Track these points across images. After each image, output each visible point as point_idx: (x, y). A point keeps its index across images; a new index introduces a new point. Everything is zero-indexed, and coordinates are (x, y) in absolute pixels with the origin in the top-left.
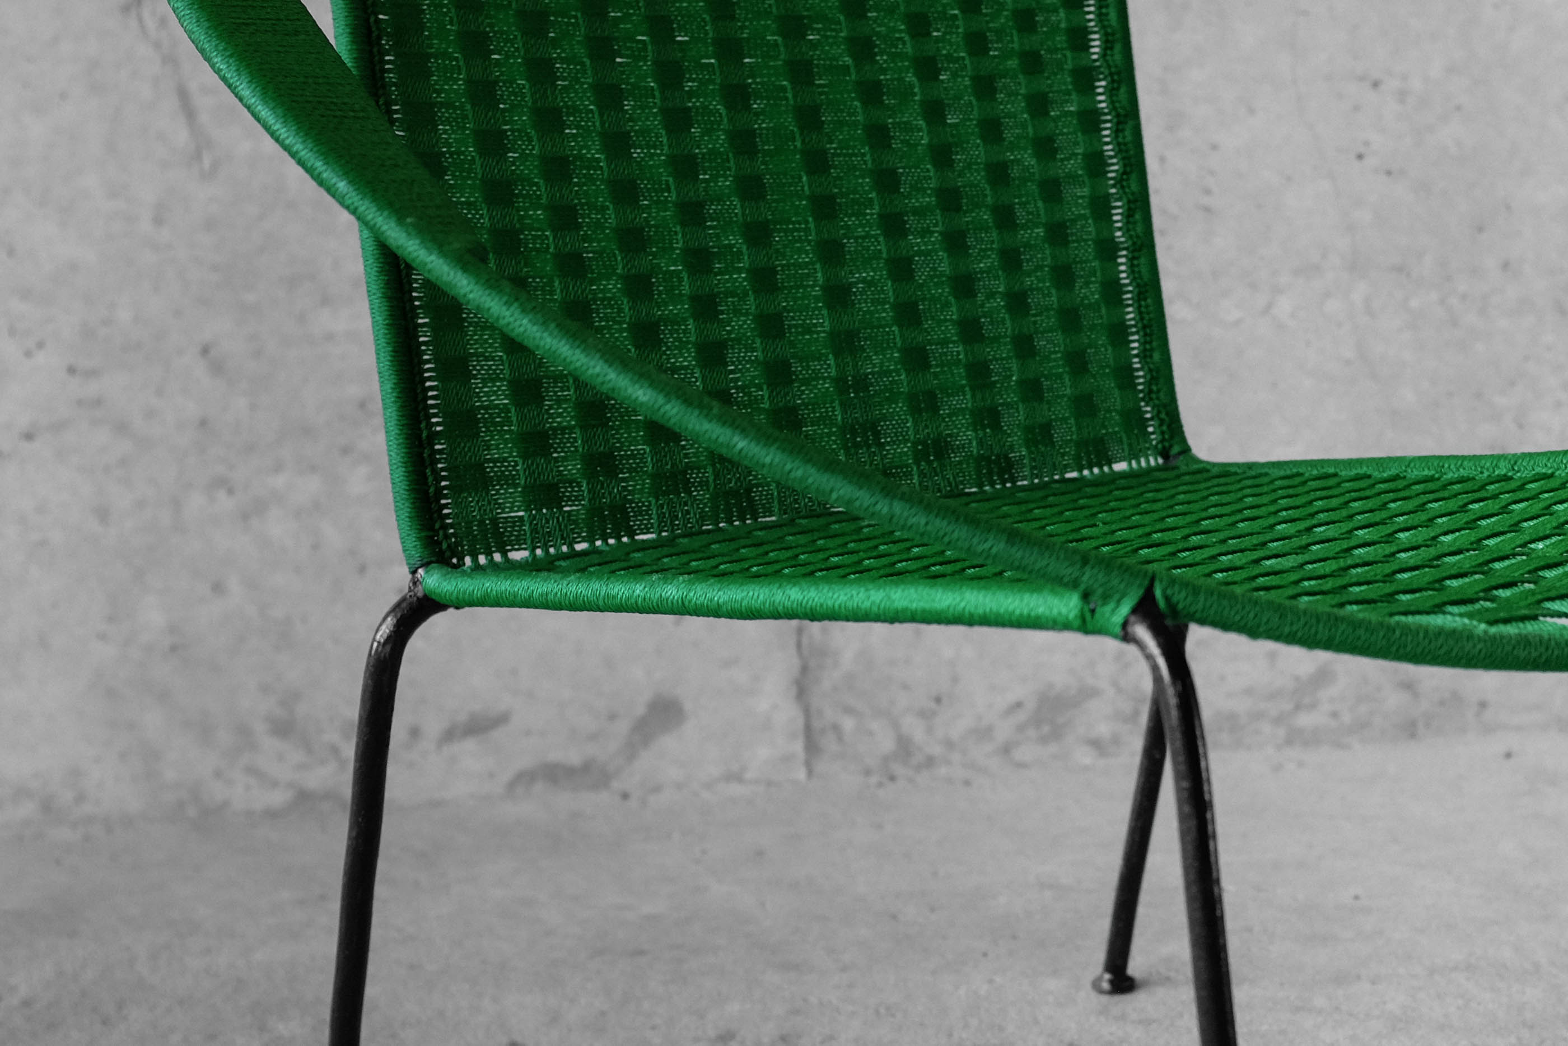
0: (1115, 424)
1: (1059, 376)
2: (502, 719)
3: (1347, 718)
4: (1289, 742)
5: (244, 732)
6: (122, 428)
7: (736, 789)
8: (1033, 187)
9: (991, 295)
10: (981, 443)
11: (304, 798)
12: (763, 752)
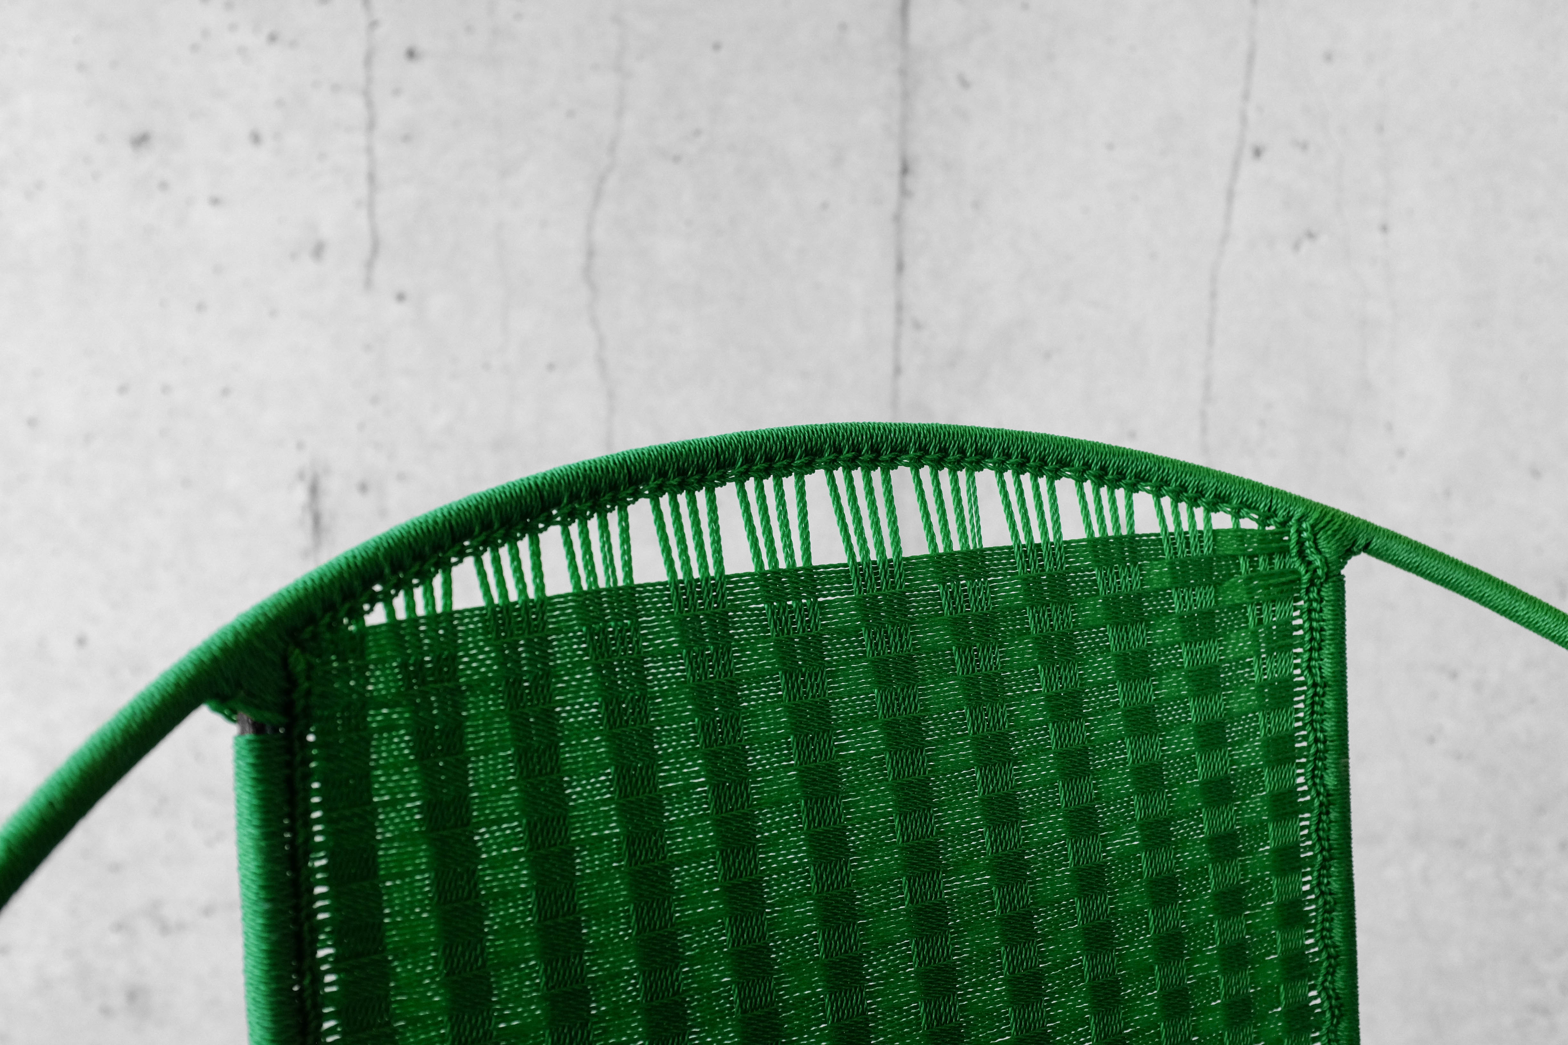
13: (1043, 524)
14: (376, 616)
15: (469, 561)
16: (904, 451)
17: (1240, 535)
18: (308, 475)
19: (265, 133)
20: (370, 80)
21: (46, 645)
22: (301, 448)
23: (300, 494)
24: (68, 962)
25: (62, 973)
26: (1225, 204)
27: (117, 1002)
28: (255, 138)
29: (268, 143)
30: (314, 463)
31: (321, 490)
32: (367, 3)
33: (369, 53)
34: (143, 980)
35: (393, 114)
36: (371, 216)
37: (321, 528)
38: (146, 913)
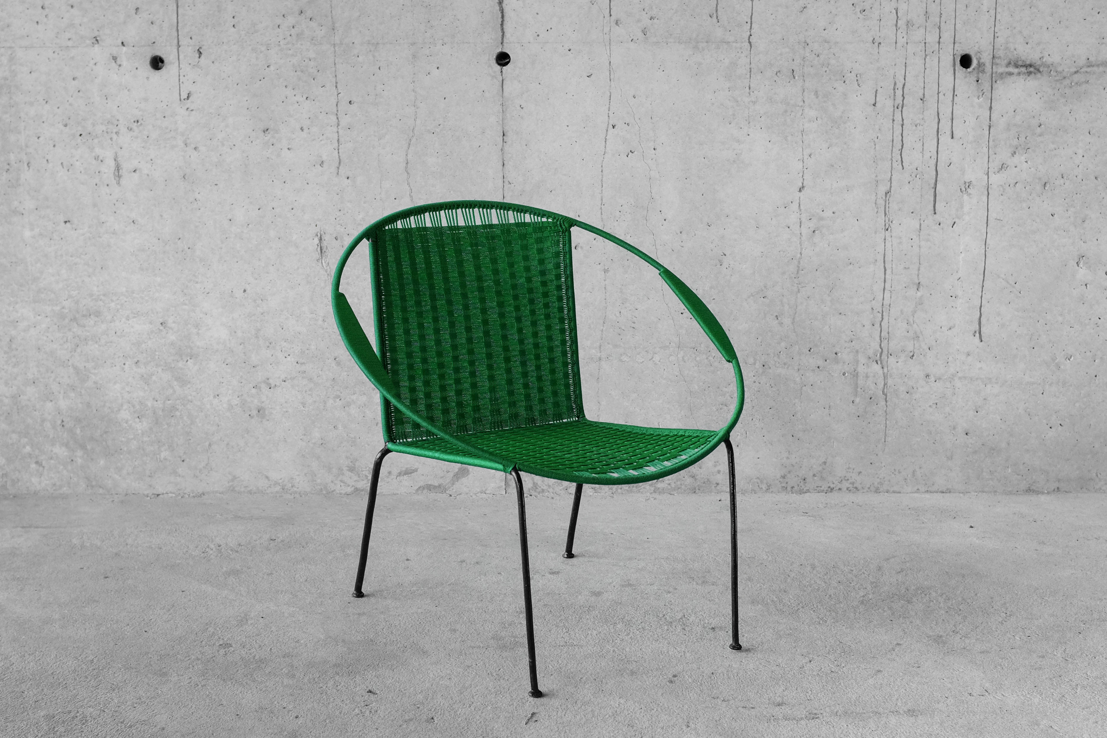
0: (564, 409)
1: (550, 397)
2: (416, 470)
3: (673, 485)
4: (655, 492)
5: (340, 469)
6: (311, 380)
7: (484, 496)
8: (546, 349)
9: (532, 377)
10: (527, 415)
11: (357, 490)
12: (492, 485)
13: (505, 219)
14: (387, 228)
15: (400, 221)
16: (477, 205)
17: (548, 222)
18: (319, 234)
19: (304, 128)
20: (337, 111)
21: (234, 292)
22: (316, 226)
23: (316, 241)
24: (238, 399)
25: (237, 403)
26: (604, 142)
27: (254, 412)
28: (302, 129)
29: (306, 130)
30: (321, 231)
31: (323, 239)
32: (336, 87)
33: (338, 102)
34: (263, 405)
35: (345, 121)
36: (339, 153)
37: (323, 252)
38: (264, 382)
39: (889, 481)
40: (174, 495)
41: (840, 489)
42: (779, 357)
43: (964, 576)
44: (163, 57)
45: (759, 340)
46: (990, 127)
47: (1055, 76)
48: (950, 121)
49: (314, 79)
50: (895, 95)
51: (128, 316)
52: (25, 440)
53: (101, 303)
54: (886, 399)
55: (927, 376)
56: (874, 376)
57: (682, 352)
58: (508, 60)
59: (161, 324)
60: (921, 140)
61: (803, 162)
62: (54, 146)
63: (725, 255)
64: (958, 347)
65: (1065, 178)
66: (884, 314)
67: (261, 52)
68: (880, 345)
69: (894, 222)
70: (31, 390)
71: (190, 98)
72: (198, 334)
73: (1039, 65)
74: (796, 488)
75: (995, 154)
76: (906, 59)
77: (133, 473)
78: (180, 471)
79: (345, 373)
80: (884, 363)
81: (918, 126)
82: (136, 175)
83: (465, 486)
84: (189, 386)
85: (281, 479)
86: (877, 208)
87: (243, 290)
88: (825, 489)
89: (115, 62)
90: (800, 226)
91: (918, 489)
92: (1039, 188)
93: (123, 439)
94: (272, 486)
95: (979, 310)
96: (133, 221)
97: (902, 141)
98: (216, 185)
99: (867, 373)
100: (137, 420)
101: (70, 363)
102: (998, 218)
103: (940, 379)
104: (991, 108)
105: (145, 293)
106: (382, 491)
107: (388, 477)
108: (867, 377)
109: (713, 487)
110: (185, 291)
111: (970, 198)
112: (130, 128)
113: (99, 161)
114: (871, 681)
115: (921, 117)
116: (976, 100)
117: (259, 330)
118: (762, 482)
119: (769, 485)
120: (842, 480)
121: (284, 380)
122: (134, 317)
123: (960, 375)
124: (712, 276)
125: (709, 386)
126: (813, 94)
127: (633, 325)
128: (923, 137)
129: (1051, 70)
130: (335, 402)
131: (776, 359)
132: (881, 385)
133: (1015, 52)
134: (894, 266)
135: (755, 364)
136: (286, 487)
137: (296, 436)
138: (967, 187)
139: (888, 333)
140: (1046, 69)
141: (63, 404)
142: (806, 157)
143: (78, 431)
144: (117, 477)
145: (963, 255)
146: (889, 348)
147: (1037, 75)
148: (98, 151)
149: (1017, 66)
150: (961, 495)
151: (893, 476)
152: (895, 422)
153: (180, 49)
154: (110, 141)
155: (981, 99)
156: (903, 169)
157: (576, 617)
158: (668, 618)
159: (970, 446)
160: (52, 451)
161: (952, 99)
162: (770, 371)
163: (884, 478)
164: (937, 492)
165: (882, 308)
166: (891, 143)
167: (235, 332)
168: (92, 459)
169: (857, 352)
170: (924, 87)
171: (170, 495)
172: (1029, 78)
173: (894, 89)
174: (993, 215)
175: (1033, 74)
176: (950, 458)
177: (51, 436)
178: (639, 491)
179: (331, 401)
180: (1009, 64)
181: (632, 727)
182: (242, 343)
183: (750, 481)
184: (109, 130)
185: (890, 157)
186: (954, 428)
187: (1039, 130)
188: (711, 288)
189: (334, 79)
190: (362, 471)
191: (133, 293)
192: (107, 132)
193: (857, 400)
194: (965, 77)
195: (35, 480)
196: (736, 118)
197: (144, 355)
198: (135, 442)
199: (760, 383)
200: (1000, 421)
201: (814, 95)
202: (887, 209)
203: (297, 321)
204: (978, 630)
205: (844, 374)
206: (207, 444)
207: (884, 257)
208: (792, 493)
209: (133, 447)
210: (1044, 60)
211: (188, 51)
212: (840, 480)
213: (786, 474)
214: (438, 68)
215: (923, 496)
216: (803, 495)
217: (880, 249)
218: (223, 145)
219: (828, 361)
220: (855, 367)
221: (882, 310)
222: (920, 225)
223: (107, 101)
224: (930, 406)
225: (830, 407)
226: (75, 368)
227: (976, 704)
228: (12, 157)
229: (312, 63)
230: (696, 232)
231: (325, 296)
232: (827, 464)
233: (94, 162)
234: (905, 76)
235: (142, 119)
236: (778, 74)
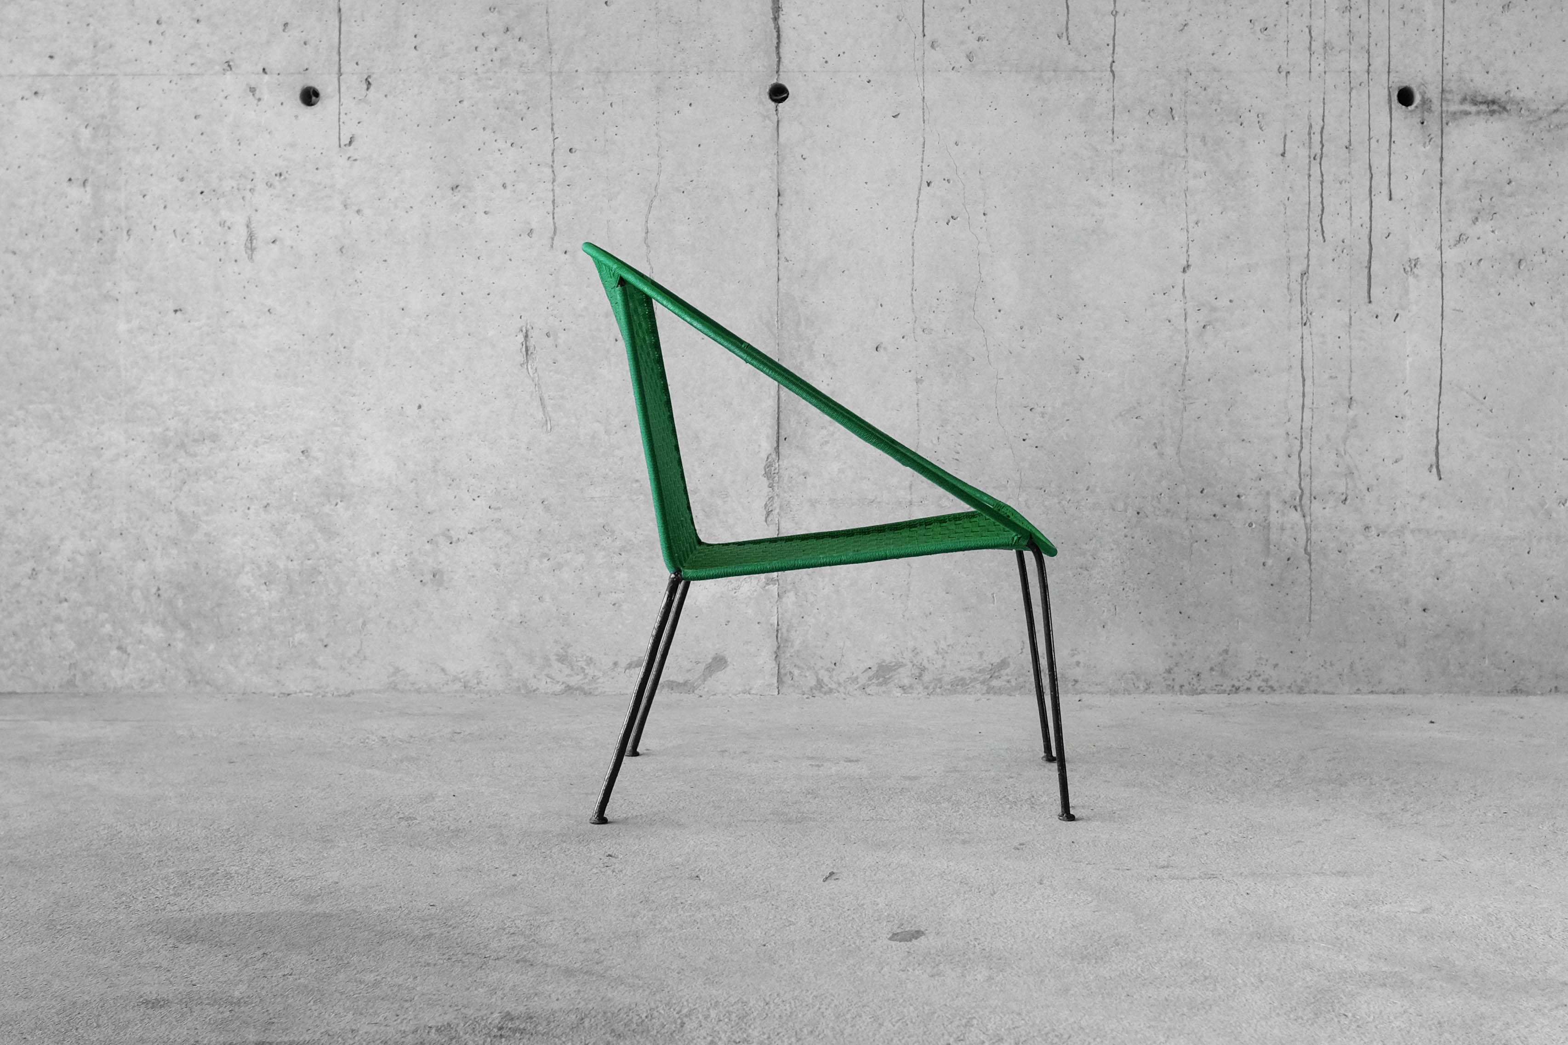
3: (1014, 683)
7: (748, 696)
12: (759, 682)
18: (524, 330)
19: (508, 184)
20: (553, 161)
21: (404, 409)
22: (521, 317)
23: (521, 338)
24: (406, 558)
25: (403, 564)
26: (916, 206)
27: (428, 577)
28: (504, 186)
29: (510, 188)
30: (527, 324)
31: (529, 336)
32: (552, 129)
33: (554, 150)
34: (441, 567)
35: (563, 175)
36: (554, 218)
37: (529, 353)
38: (444, 535)
39: (1318, 677)
40: (311, 694)
41: (1248, 689)
42: (1159, 502)
43: (1419, 764)
44: (319, 88)
45: (1131, 478)
46: (1441, 184)
47: (1527, 116)
48: (1387, 177)
49: (522, 119)
50: (1310, 142)
51: (257, 441)
52: (103, 616)
53: (219, 423)
54: (1310, 561)
55: (1367, 528)
56: (1292, 528)
57: (1024, 494)
58: (785, 95)
59: (303, 452)
60: (1348, 202)
61: (1188, 231)
62: (165, 207)
63: (1083, 359)
64: (1408, 487)
65: (1547, 253)
66: (1304, 440)
67: (452, 83)
68: (1300, 484)
69: (1314, 314)
70: (116, 546)
71: (353, 144)
72: (353, 466)
73: (1505, 101)
74: (1187, 687)
75: (1450, 221)
76: (1324, 93)
77: (254, 663)
78: (320, 660)
79: (556, 523)
80: (1306, 509)
81: (1343, 182)
82: (275, 248)
83: (721, 683)
84: (338, 540)
85: (463, 672)
86: (1291, 295)
87: (417, 405)
88: (1228, 689)
89: (253, 95)
90: (1186, 320)
91: (1358, 690)
92: (1511, 266)
93: (242, 615)
94: (450, 682)
95: (1435, 436)
96: (269, 310)
97: (1322, 203)
98: (385, 261)
99: (1283, 523)
100: (263, 587)
101: (173, 507)
102: (1458, 309)
103: (1384, 532)
104: (1442, 159)
105: (282, 409)
106: (604, 690)
107: (613, 670)
108: (1283, 529)
109: (1070, 686)
110: (337, 407)
111: (1418, 281)
112: (269, 184)
113: (226, 228)
114: (1288, 850)
115: (1348, 171)
116: (1422, 149)
117: (439, 461)
118: (1138, 679)
119: (1148, 682)
120: (1251, 676)
121: (471, 531)
122: (267, 443)
123: (1412, 526)
124: (1065, 388)
125: (1063, 541)
126: (1199, 140)
127: (957, 457)
128: (1351, 198)
129: (1521, 109)
130: (541, 562)
131: (1155, 503)
132: (1302, 542)
133: (1472, 85)
134: (1315, 373)
135: (1126, 511)
136: (470, 685)
137: (485, 611)
138: (1413, 265)
139: (1311, 468)
140: (1515, 107)
141: (161, 564)
142: (1191, 225)
143: (180, 603)
144: (231, 668)
145: (1410, 359)
146: (1313, 488)
147: (1502, 115)
148: (225, 214)
149: (1474, 103)
150: (1419, 696)
151: (1323, 669)
152: (1323, 592)
153: (341, 77)
154: (242, 200)
155: (1428, 148)
156: (1325, 241)
157: (884, 798)
158: (1010, 799)
159: (1430, 627)
160: (141, 631)
161: (1388, 148)
162: (1148, 520)
163: (1310, 673)
164: (1385, 693)
165: (1301, 433)
166: (1307, 206)
167: (405, 464)
168: (198, 643)
169: (1268, 493)
170: (1350, 131)
171: (306, 694)
172: (1492, 119)
173: (1309, 134)
174: (1449, 305)
175: (1498, 114)
176: (1402, 645)
177: (142, 611)
178: (966, 692)
179: (535, 562)
180: (1464, 100)
181: (967, 884)
182: (414, 479)
183: (1122, 677)
184: (241, 186)
185: (1305, 225)
186: (1407, 602)
187: (1508, 189)
188: (1064, 404)
189: (550, 119)
190: (577, 661)
191: (266, 410)
192: (238, 189)
193: (1270, 562)
194: (1405, 118)
195: (115, 673)
196: (1095, 173)
197: (277, 495)
198: (259, 619)
199: (1133, 538)
200: (1470, 591)
201: (1201, 141)
202: (1304, 296)
203: (492, 449)
204: (1435, 808)
205: (1250, 525)
206: (360, 621)
207: (1302, 362)
208: (1181, 694)
209: (256, 626)
210: (1511, 95)
211: (353, 81)
212: (1249, 675)
213: (1172, 666)
214: (690, 105)
215: (1366, 697)
216: (1195, 696)
217: (1297, 351)
218: (396, 207)
219: (1227, 506)
220: (1265, 515)
221: (1301, 436)
222: (1351, 318)
223: (239, 147)
224: (1372, 571)
225: (1231, 571)
226: (180, 513)
227: (1430, 867)
228: (107, 223)
229: (520, 97)
230: (1042, 327)
231: (531, 415)
232: (1230, 653)
233: (219, 229)
234: (1324, 116)
235: (287, 172)
236: (1151, 113)
